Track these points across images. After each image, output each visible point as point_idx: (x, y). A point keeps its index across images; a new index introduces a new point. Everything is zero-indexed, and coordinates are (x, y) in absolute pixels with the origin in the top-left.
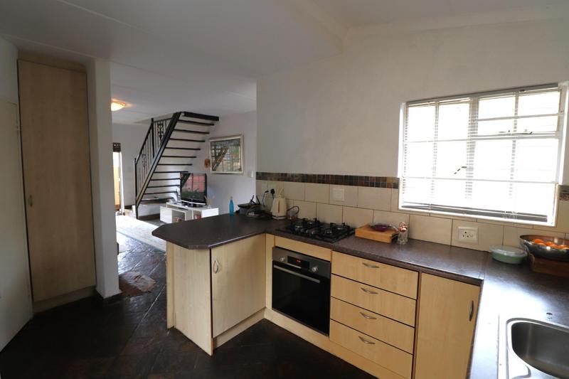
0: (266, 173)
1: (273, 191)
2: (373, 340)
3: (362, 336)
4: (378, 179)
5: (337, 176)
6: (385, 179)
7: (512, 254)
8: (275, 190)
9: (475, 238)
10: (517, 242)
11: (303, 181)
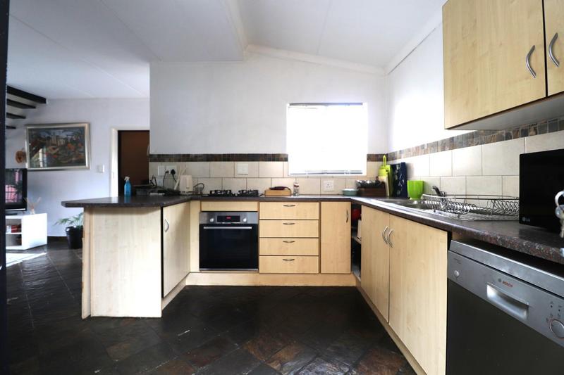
0: (163, 155)
1: (173, 172)
2: (292, 258)
3: (285, 258)
4: (274, 155)
5: (240, 155)
6: (279, 155)
7: (352, 190)
8: (176, 171)
9: (333, 187)
10: (354, 185)
11: (208, 160)
